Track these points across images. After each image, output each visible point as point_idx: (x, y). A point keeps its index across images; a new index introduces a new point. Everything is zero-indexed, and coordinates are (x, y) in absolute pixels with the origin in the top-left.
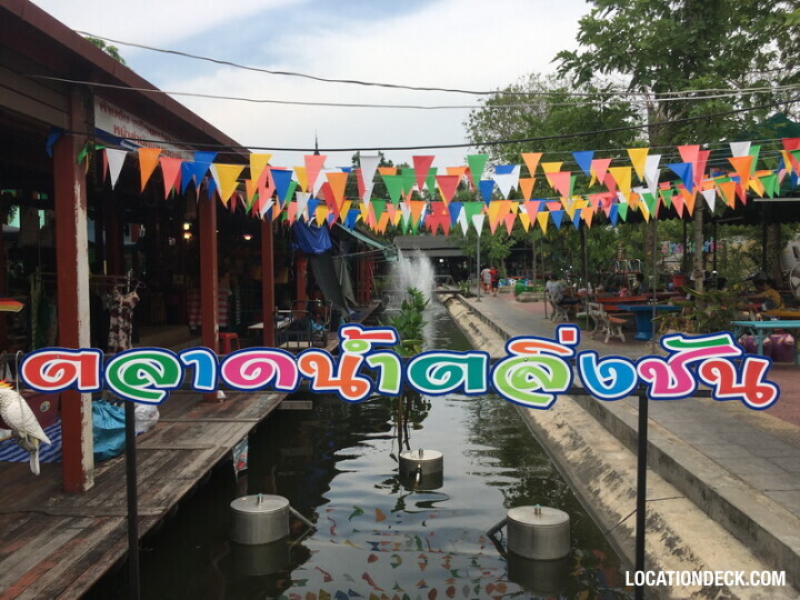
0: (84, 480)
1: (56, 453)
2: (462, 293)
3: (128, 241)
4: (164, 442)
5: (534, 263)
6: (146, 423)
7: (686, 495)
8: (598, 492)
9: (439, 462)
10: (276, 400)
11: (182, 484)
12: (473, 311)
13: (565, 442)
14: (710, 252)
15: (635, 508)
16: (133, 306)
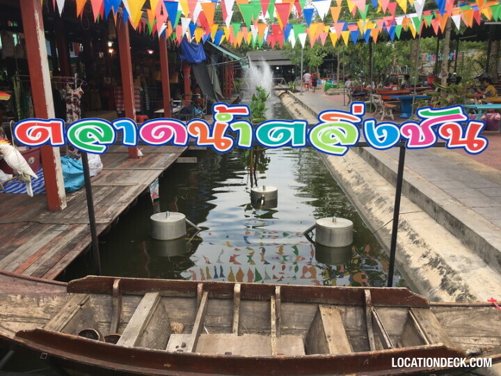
0: (61, 204)
1: (42, 188)
2: (291, 89)
3: (73, 55)
4: (107, 181)
5: (338, 69)
6: (95, 171)
7: (424, 210)
8: (371, 209)
9: (275, 193)
10: (174, 157)
11: (120, 206)
12: (297, 101)
13: (352, 181)
14: (453, 60)
15: (393, 218)
16: (80, 97)
